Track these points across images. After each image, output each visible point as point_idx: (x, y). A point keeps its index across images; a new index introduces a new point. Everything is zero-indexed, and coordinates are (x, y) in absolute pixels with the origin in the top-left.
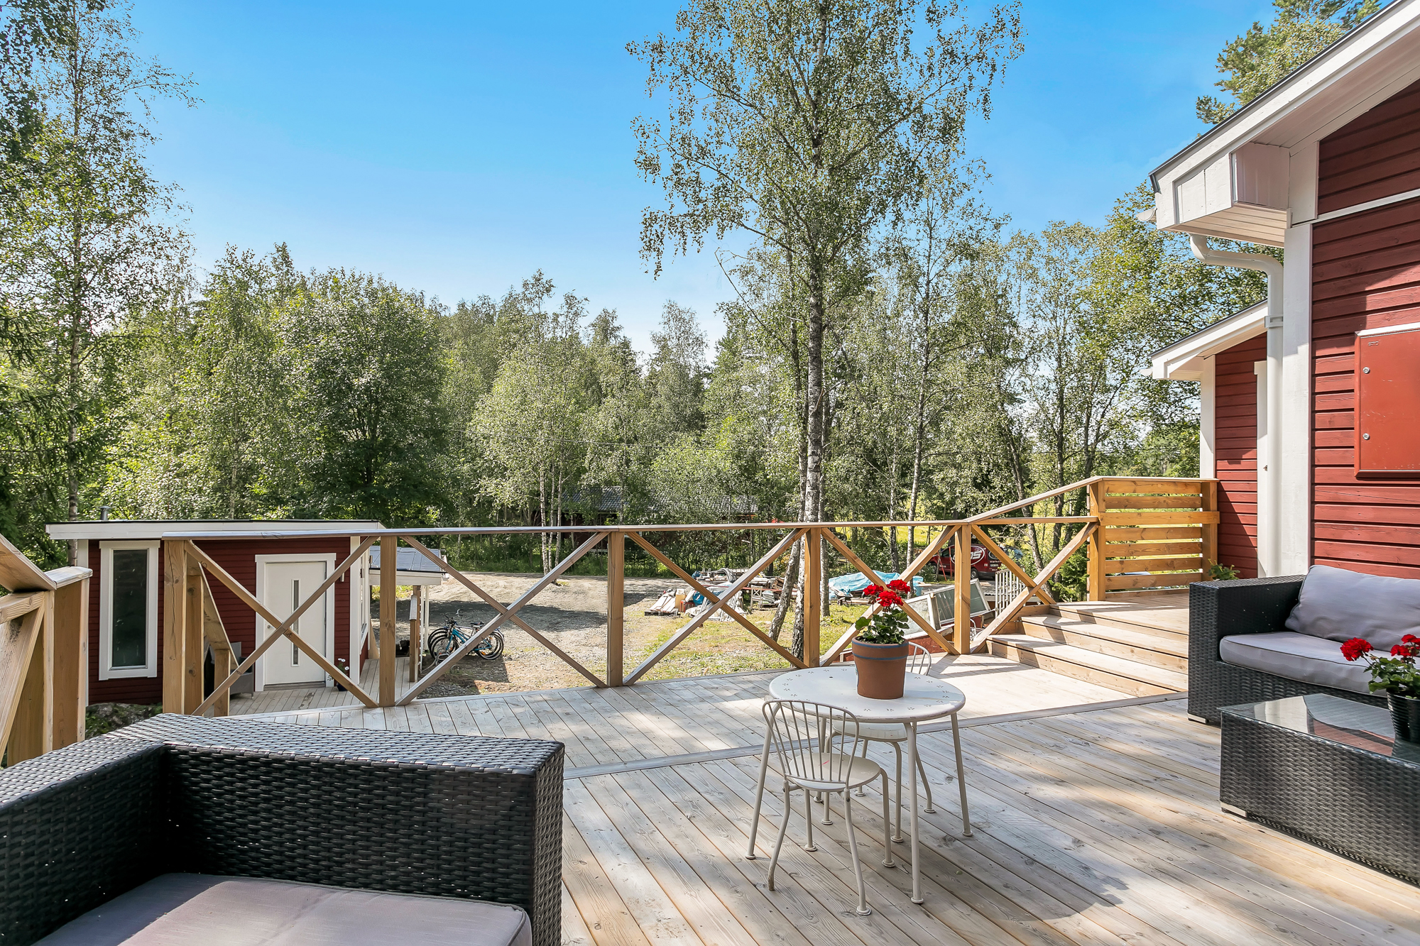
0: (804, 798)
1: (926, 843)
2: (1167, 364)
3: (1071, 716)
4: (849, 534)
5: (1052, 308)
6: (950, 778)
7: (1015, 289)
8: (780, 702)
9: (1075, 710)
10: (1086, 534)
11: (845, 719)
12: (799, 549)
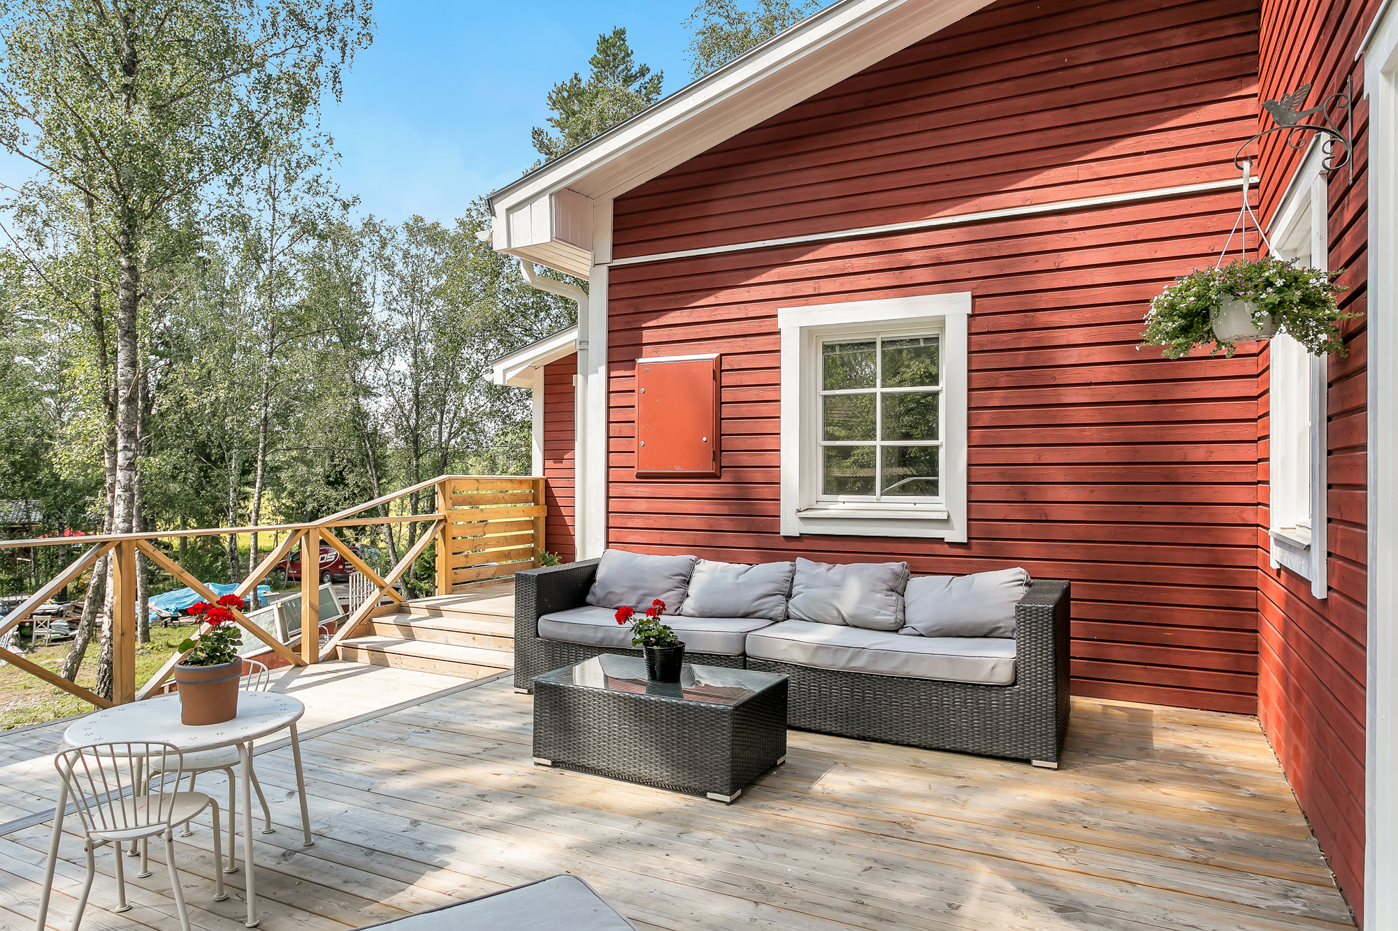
0: (114, 856)
1: (264, 864)
2: (505, 371)
3: (415, 709)
4: (176, 543)
5: (408, 303)
6: (291, 793)
7: (370, 279)
8: (79, 749)
9: (418, 702)
10: (434, 532)
11: (165, 753)
12: (106, 565)
